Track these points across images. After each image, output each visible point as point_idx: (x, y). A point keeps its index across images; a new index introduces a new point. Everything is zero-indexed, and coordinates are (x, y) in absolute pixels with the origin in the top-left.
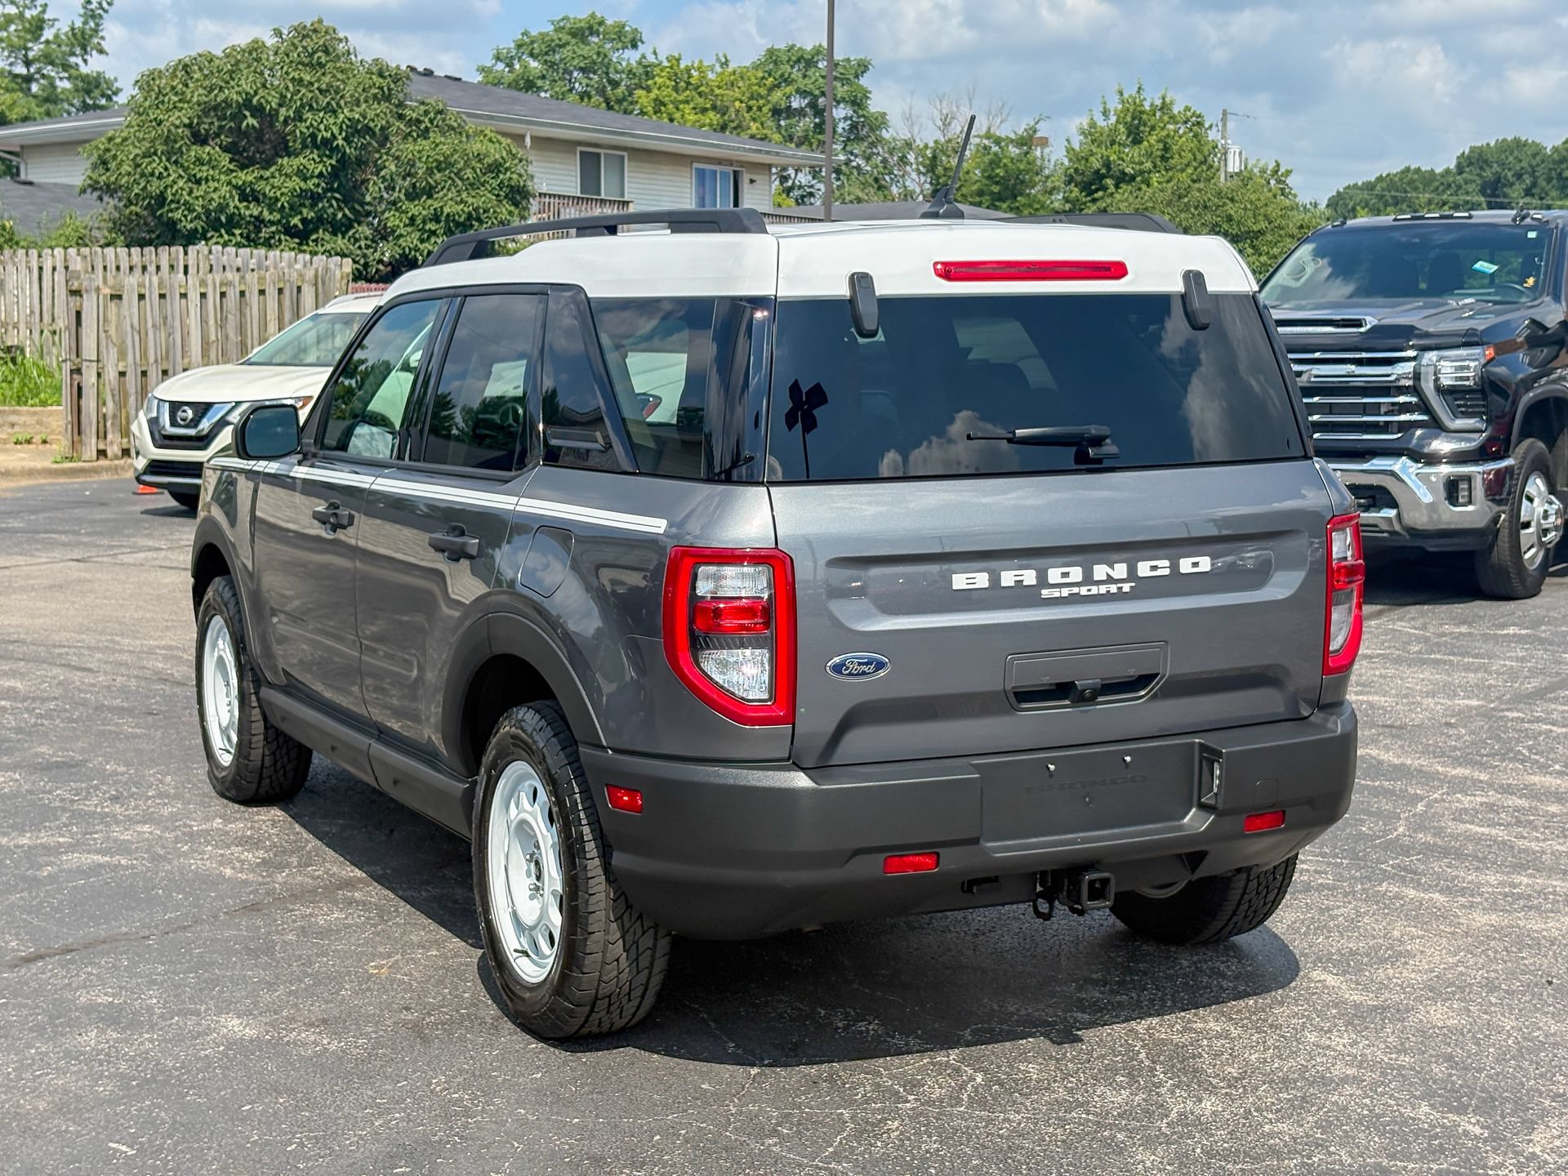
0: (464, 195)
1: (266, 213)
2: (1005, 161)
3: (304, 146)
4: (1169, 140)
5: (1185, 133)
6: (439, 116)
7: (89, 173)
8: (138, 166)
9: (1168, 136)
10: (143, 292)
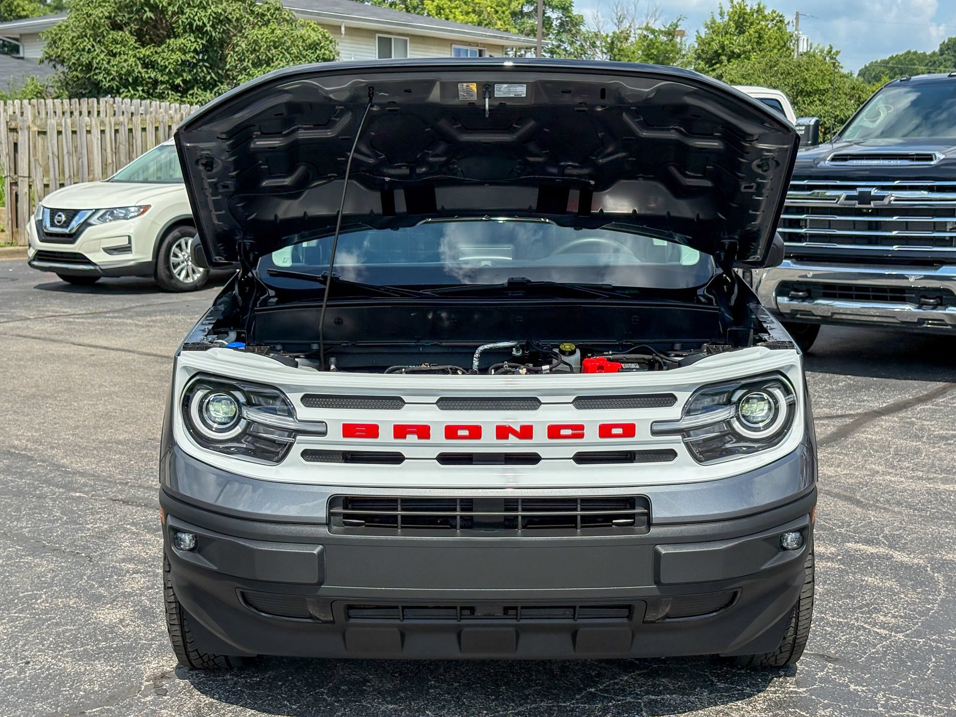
1: (159, 76)
2: (657, 44)
3: (185, 32)
4: (762, 32)
5: (772, 27)
6: (277, 12)
7: (46, 49)
8: (74, 44)
9: (761, 29)
10: (60, 130)
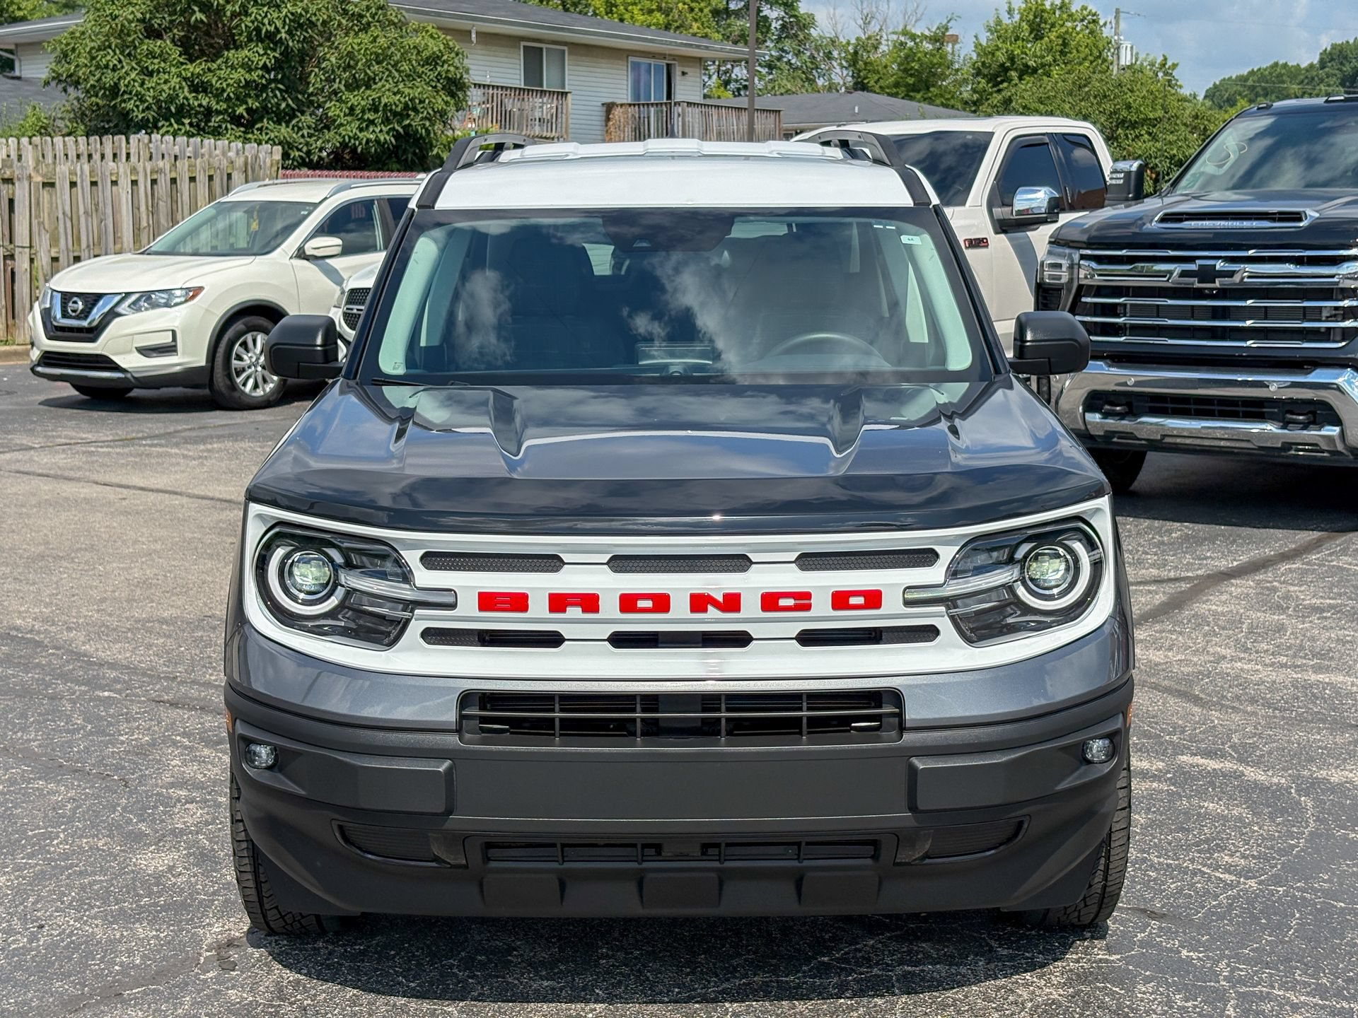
0: (401, 86)
1: (213, 103)
2: (919, 55)
3: (250, 40)
4: (1067, 36)
5: (1082, 30)
6: (380, 12)
7: (53, 66)
8: (93, 58)
9: (1067, 32)
10: (75, 180)
